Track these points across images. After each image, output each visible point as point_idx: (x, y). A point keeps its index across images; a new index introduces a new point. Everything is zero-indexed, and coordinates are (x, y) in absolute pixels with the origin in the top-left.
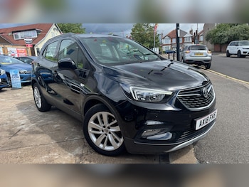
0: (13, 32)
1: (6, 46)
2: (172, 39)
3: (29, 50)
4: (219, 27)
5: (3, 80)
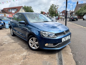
2: (63, 13)
4: (80, 10)
5: (2, 25)
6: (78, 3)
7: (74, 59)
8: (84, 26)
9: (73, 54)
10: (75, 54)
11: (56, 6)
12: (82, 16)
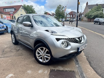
0: (4, 9)
1: (2, 15)
2: (70, 15)
3: (12, 17)
4: (90, 11)
5: (5, 29)
6: (87, 3)
7: (87, 60)
8: (94, 31)
9: (86, 56)
10: (88, 57)
11: (63, 7)
12: (92, 18)
